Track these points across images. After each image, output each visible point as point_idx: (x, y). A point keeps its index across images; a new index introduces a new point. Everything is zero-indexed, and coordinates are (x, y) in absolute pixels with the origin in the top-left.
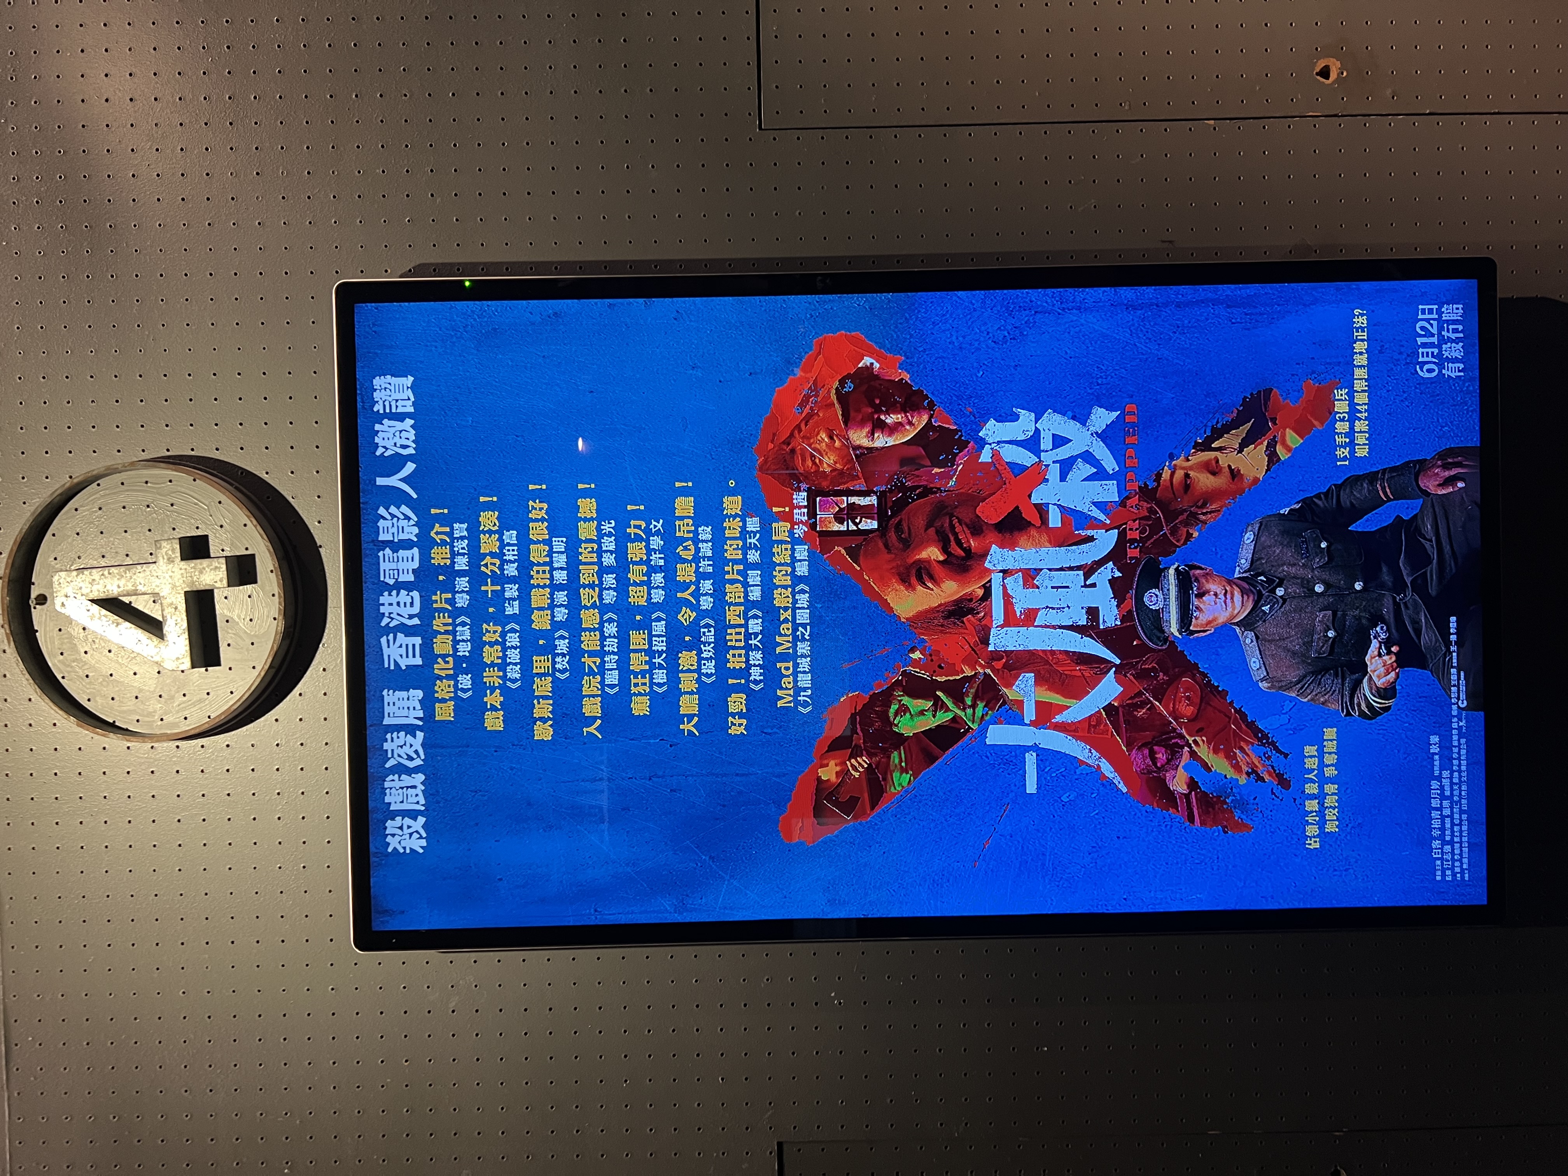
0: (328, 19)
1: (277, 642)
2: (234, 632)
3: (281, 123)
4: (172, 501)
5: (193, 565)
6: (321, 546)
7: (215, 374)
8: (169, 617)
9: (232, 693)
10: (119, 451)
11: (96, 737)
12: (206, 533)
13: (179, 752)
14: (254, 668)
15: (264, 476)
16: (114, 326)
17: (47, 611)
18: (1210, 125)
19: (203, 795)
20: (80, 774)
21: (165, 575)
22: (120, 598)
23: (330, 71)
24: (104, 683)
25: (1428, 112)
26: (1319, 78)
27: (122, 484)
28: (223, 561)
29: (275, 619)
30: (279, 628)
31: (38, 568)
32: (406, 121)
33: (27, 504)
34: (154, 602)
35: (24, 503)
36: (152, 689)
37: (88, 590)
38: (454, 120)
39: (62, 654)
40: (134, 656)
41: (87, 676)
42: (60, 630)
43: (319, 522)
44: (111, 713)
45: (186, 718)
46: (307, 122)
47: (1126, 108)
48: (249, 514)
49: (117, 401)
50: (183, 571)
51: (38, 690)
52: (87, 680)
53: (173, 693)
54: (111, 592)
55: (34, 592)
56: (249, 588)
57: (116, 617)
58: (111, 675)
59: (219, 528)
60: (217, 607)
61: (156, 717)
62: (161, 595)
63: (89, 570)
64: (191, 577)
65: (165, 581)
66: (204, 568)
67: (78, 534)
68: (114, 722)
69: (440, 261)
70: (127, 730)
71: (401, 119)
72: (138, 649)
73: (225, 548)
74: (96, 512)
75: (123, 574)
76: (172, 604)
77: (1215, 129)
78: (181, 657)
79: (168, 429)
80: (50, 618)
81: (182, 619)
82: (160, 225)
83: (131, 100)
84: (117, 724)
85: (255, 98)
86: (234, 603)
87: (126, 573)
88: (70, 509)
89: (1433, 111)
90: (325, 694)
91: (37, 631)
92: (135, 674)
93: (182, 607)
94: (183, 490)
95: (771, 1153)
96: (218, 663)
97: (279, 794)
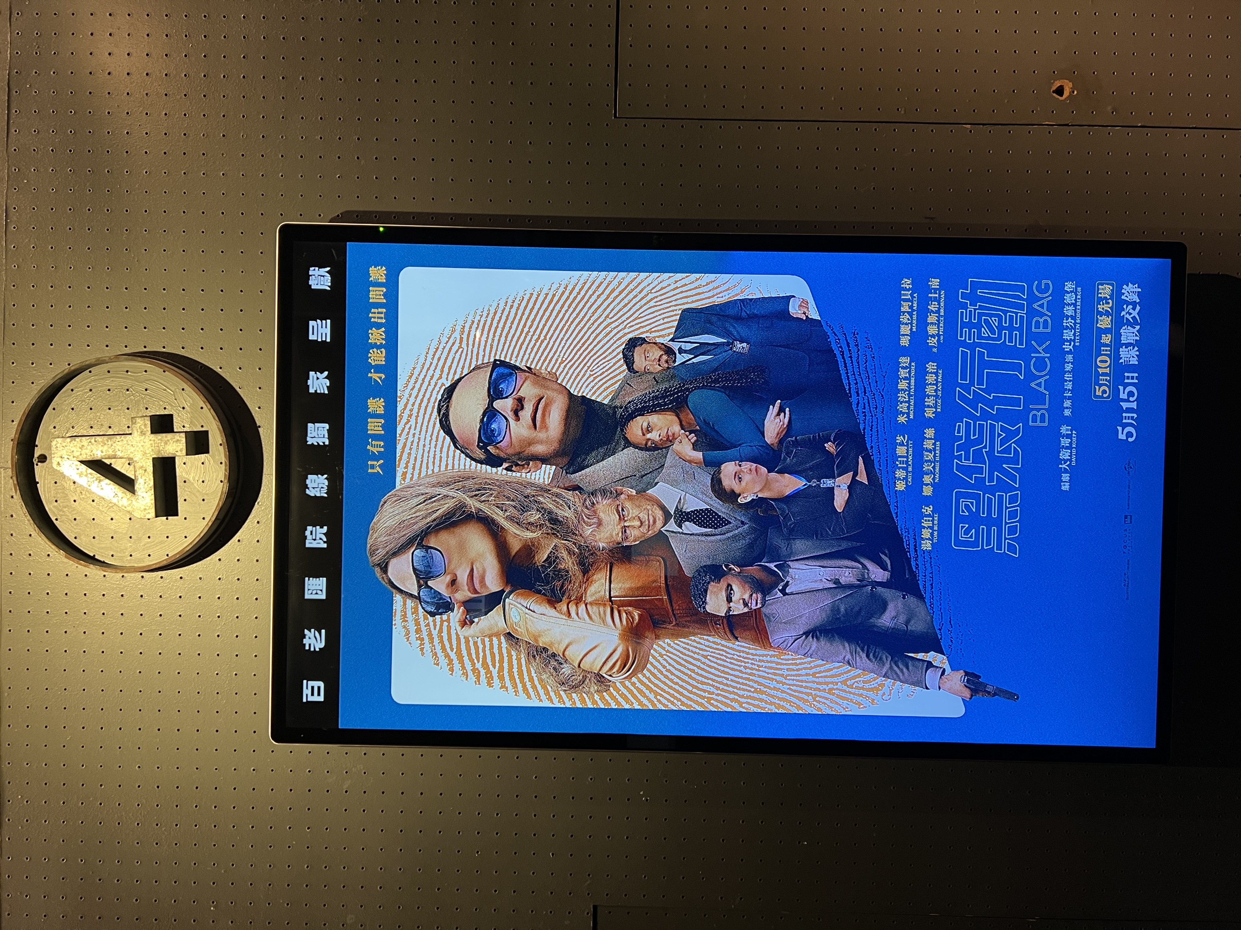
0: (283, 18)
1: (222, 500)
2: (189, 490)
3: (244, 97)
4: (146, 387)
5: (160, 437)
6: (260, 427)
7: (184, 290)
8: (139, 477)
9: (186, 537)
10: (107, 346)
11: (80, 567)
12: (171, 413)
13: (143, 581)
14: (204, 518)
15: (219, 370)
16: (108, 249)
17: (46, 467)
18: (968, 128)
19: (161, 615)
20: (66, 594)
21: (138, 444)
22: (103, 460)
23: (283, 58)
24: (88, 525)
25: (1139, 125)
26: (1054, 95)
27: (109, 372)
28: (183, 435)
29: (221, 481)
30: (224, 489)
31: (41, 434)
32: (340, 99)
33: (35, 384)
34: (129, 464)
35: (33, 383)
36: (125, 532)
37: (79, 453)
38: (378, 100)
39: (56, 501)
40: (112, 506)
41: (75, 519)
42: (56, 483)
43: (259, 408)
44: (92, 549)
45: (149, 555)
46: (264, 97)
47: (903, 112)
48: (205, 400)
49: (108, 307)
50: (152, 442)
51: (37, 528)
52: (75, 522)
53: (140, 535)
54: (96, 456)
55: (37, 453)
56: (203, 456)
57: (99, 475)
58: (94, 519)
59: (182, 409)
60: (177, 470)
61: (127, 554)
62: (135, 459)
63: (80, 438)
64: (158, 447)
65: (137, 449)
66: (168, 441)
67: (73, 409)
68: (94, 555)
69: (362, 209)
70: (104, 562)
71: (337, 97)
72: (115, 500)
73: (185, 425)
74: (87, 393)
75: (106, 442)
76: (142, 467)
77: (971, 131)
78: (147, 508)
79: (145, 330)
80: (48, 474)
81: (150, 480)
82: (146, 172)
83: (128, 74)
84: (96, 557)
85: (224, 76)
86: (191, 467)
87: (108, 441)
88: (67, 390)
89: (1143, 124)
90: (258, 541)
91: (38, 483)
92: (112, 519)
93: (150, 469)
94: (155, 378)
95: (588, 913)
96: (176, 514)
97: (219, 617)
